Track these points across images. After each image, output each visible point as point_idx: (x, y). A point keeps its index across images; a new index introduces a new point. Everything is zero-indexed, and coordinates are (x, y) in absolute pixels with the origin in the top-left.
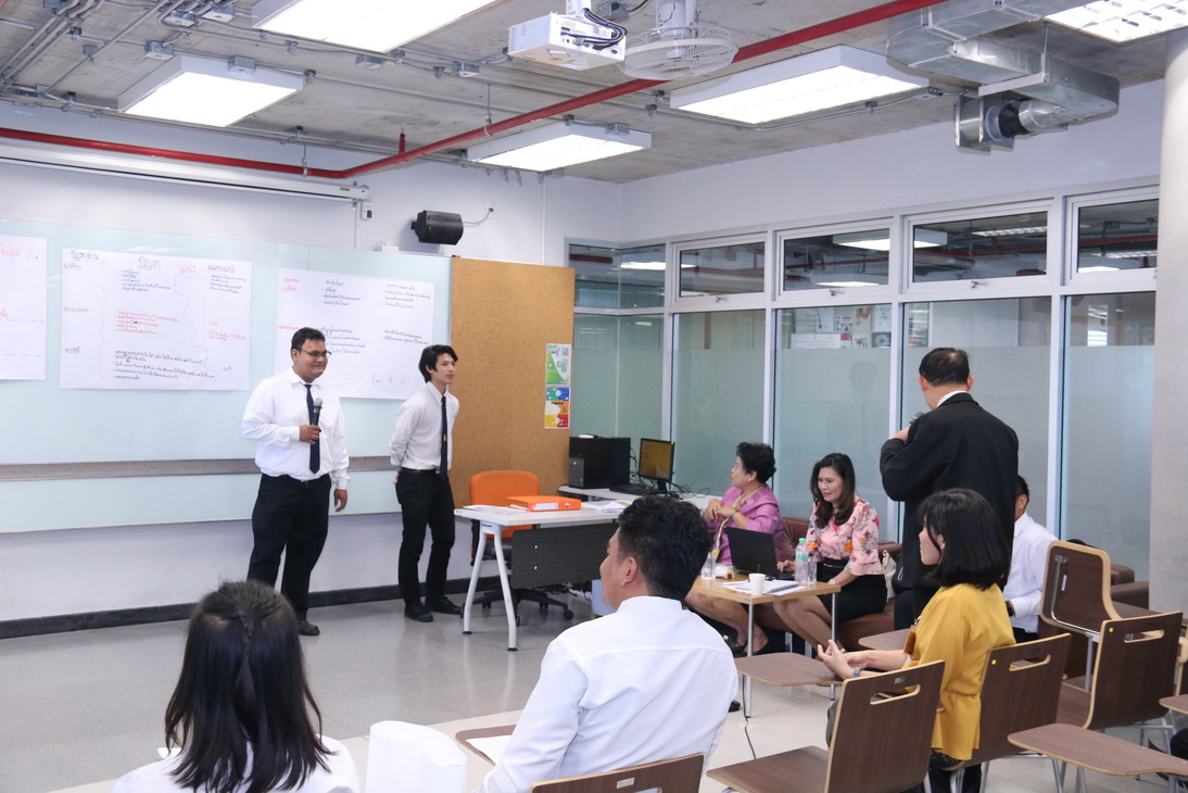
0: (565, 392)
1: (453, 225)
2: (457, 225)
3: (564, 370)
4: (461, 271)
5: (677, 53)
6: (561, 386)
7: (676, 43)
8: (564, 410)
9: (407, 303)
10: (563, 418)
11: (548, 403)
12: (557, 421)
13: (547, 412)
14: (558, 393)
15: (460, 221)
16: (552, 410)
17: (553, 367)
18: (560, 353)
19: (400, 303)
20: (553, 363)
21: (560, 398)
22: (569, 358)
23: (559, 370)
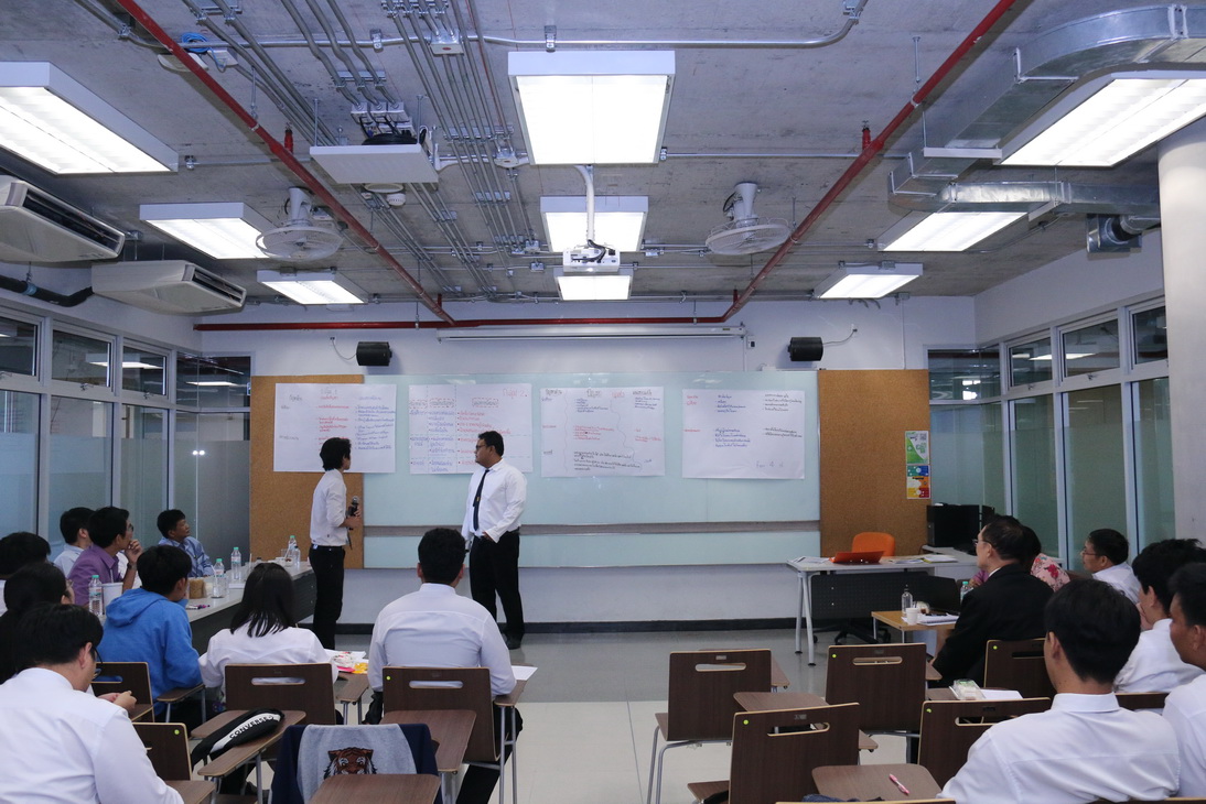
0: (925, 470)
1: (814, 346)
2: (819, 346)
3: (923, 451)
4: (826, 381)
5: (747, 235)
6: (921, 464)
7: (748, 229)
8: (925, 484)
9: (783, 408)
10: (925, 491)
11: (909, 479)
12: (919, 492)
13: (909, 485)
14: (919, 470)
15: (821, 343)
16: (913, 484)
17: (913, 449)
18: (918, 438)
19: (777, 407)
20: (912, 446)
21: (920, 474)
22: (927, 442)
23: (918, 452)
